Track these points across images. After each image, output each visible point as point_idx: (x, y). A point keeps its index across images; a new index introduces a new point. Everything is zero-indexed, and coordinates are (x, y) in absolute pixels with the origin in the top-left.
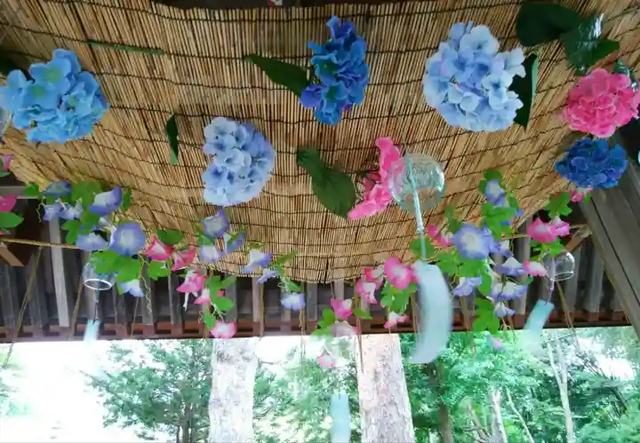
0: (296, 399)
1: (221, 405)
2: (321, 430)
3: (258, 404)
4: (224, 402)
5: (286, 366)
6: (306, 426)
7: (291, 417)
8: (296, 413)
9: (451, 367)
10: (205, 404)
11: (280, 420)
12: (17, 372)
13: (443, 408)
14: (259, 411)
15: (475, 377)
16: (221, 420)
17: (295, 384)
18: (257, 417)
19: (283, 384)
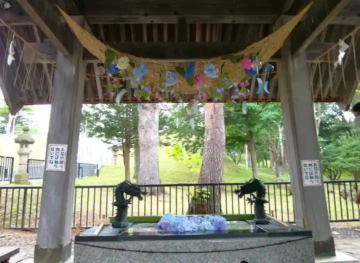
0: (177, 127)
1: (144, 128)
2: (190, 142)
3: (160, 128)
4: (145, 127)
5: (173, 112)
6: (183, 139)
7: (176, 135)
8: (178, 133)
9: (258, 114)
10: (136, 128)
11: (170, 136)
12: (30, 112)
13: (251, 133)
14: (160, 131)
15: (268, 119)
16: (144, 135)
17: (178, 120)
18: (160, 134)
19: (172, 120)
